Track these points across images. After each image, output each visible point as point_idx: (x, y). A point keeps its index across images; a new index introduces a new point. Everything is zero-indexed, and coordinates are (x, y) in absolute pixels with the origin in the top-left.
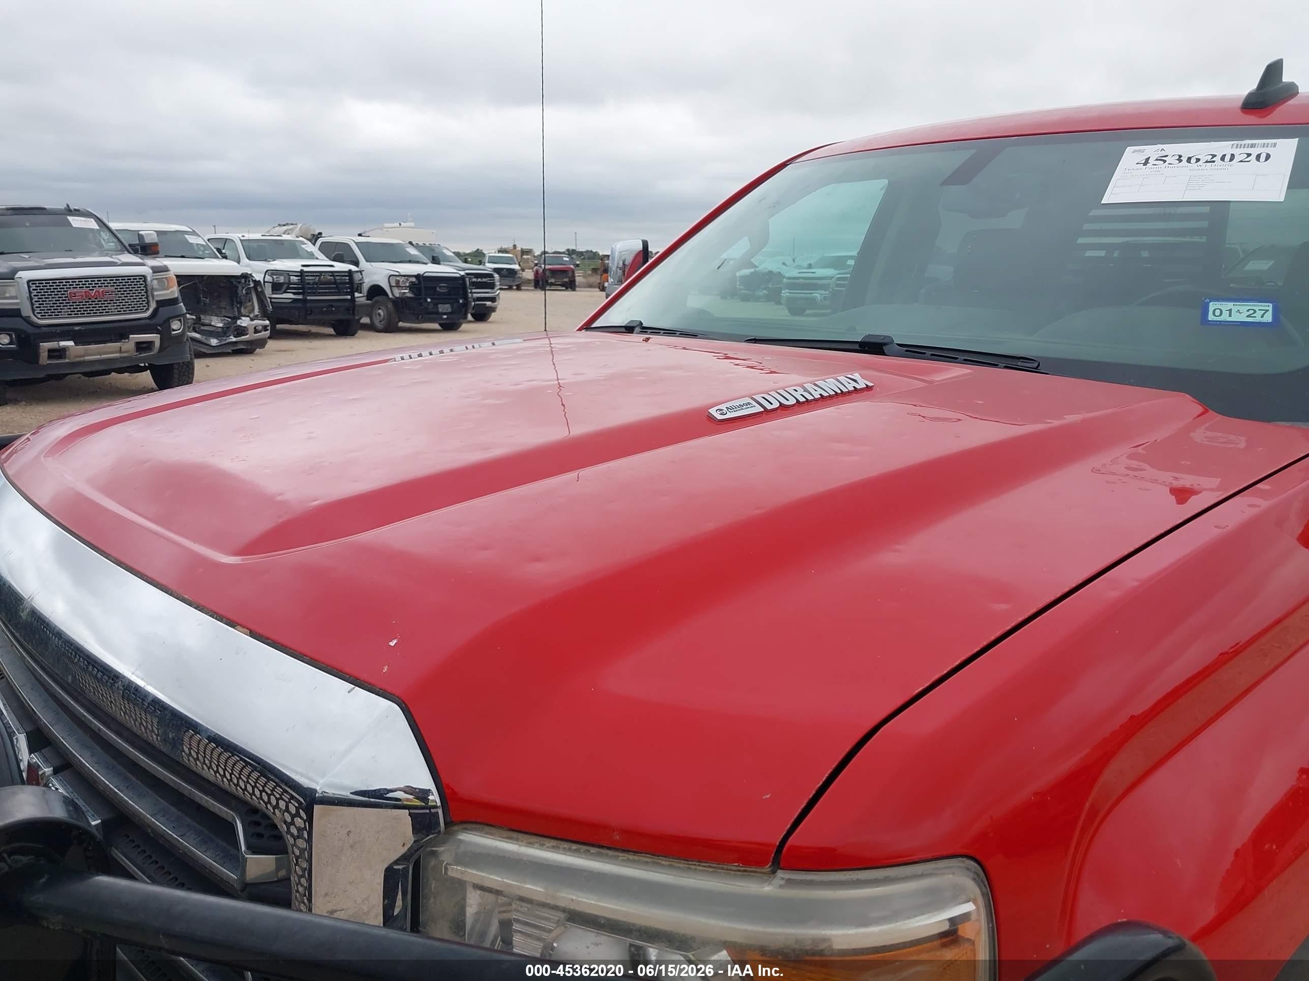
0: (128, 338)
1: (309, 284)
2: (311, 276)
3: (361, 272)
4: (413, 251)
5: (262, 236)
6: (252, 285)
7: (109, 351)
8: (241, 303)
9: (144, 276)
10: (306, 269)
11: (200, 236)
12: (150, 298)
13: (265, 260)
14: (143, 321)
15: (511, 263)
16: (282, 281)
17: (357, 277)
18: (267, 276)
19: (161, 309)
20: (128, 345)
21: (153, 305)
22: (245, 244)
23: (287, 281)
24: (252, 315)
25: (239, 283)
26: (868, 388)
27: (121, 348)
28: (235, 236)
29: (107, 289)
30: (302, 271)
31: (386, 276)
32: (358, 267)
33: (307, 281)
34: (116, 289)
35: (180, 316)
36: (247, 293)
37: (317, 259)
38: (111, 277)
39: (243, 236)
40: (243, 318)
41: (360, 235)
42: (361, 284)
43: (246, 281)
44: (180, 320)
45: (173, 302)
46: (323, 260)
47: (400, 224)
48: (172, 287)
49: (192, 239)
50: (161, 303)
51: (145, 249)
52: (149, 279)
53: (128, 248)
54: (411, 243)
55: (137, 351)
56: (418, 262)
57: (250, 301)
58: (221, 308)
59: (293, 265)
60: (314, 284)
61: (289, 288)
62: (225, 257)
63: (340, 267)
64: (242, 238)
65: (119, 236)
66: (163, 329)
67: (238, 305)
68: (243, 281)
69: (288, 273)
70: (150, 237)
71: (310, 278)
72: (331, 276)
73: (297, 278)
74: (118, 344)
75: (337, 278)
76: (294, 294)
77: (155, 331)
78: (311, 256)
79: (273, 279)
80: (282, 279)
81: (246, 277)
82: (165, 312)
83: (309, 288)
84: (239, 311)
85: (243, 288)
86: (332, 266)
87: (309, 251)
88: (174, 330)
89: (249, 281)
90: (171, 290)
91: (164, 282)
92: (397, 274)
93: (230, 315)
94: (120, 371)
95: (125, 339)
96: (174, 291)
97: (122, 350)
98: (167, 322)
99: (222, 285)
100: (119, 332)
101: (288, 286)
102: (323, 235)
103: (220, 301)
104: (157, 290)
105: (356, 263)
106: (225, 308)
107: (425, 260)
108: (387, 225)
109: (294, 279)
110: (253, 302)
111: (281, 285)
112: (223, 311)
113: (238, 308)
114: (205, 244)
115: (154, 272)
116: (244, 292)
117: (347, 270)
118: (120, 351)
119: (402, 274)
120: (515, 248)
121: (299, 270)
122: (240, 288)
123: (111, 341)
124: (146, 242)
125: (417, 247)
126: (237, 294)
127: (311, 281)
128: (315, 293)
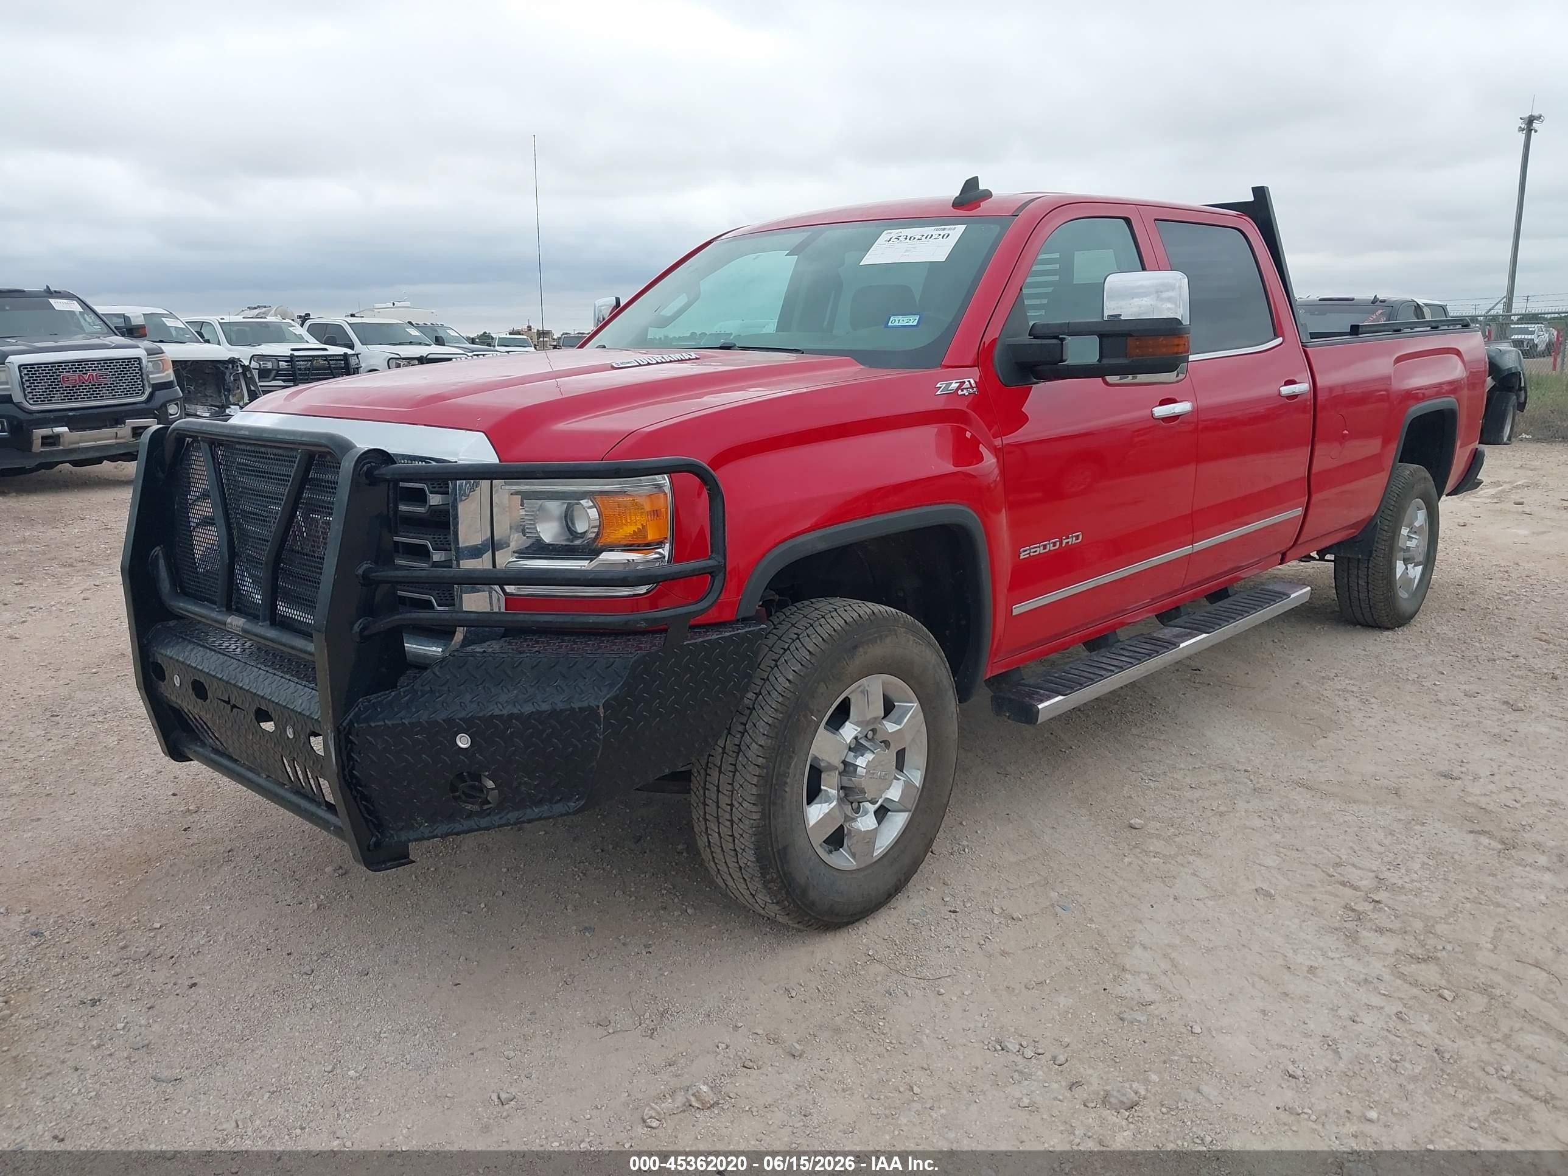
0: (124, 423)
1: (300, 369)
2: (303, 361)
3: (357, 355)
4: (414, 332)
5: (244, 318)
6: (240, 370)
7: (104, 437)
8: (229, 391)
9: (138, 358)
10: (296, 353)
11: (178, 319)
12: (146, 382)
13: (249, 345)
14: (138, 405)
15: (526, 345)
16: (270, 367)
17: (353, 361)
18: (252, 361)
19: (157, 392)
20: (124, 431)
21: (148, 391)
22: (225, 327)
23: (276, 368)
24: (241, 404)
25: (227, 368)
26: (697, 359)
27: (117, 433)
28: (214, 319)
29: (100, 372)
30: (292, 356)
31: (385, 360)
32: (353, 349)
33: (299, 367)
34: (110, 372)
35: (177, 399)
36: (235, 380)
37: (308, 342)
38: (105, 360)
39: (222, 319)
40: (232, 406)
41: (353, 315)
42: (357, 368)
43: (233, 367)
44: (177, 404)
45: (168, 385)
46: (314, 343)
47: (394, 304)
48: (167, 370)
49: (169, 322)
50: (158, 387)
51: (132, 331)
52: (144, 361)
53: (115, 330)
54: (410, 323)
55: (133, 437)
56: (420, 344)
57: (238, 388)
58: (207, 396)
59: (283, 349)
60: (306, 369)
61: (277, 375)
62: (208, 341)
63: (334, 350)
64: (221, 321)
65: (105, 319)
66: (160, 413)
67: (226, 393)
68: (230, 366)
69: (276, 358)
70: (137, 320)
71: (302, 363)
72: (324, 360)
73: (286, 364)
74: (115, 430)
75: (331, 362)
76: (284, 381)
77: (152, 416)
78: (300, 339)
79: (260, 365)
80: (269, 365)
81: (233, 361)
82: (161, 396)
83: (301, 375)
84: (227, 399)
85: (231, 374)
86: (326, 350)
87: (297, 333)
88: (171, 415)
89: (237, 366)
90: (166, 372)
91: (159, 364)
92: (398, 356)
93: (218, 404)
94: (113, 458)
95: (121, 424)
96: (169, 375)
97: (118, 436)
98: (164, 406)
99: (207, 371)
100: (114, 417)
101: (277, 373)
102: (311, 317)
103: (205, 389)
104: (152, 373)
105: (352, 347)
106: (211, 396)
107: (428, 341)
108: (377, 306)
109: (283, 365)
110: (242, 389)
111: (270, 371)
112: (209, 399)
113: (225, 395)
114: (184, 327)
115: (148, 355)
116: (232, 378)
117: (342, 353)
118: (116, 438)
119: (402, 357)
120: (530, 330)
121: (289, 355)
122: (228, 374)
123: (106, 427)
124: (133, 324)
125: (417, 327)
126: (225, 380)
127: (302, 367)
128: (307, 379)
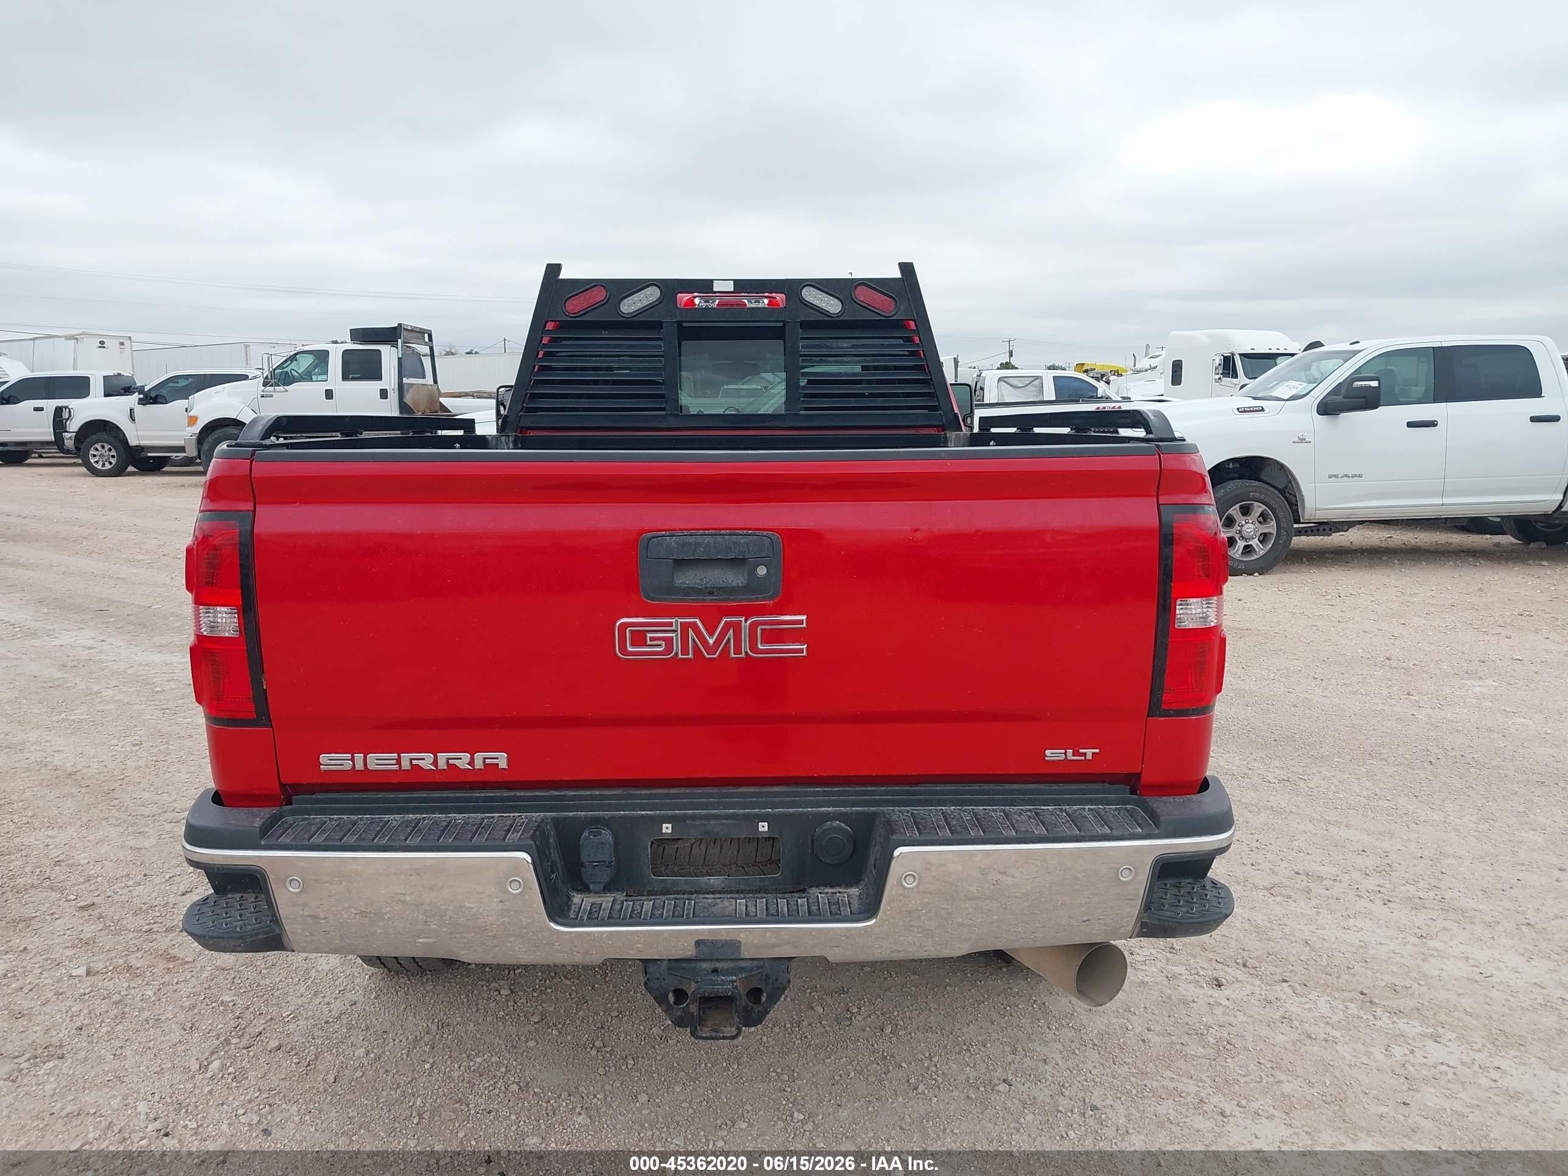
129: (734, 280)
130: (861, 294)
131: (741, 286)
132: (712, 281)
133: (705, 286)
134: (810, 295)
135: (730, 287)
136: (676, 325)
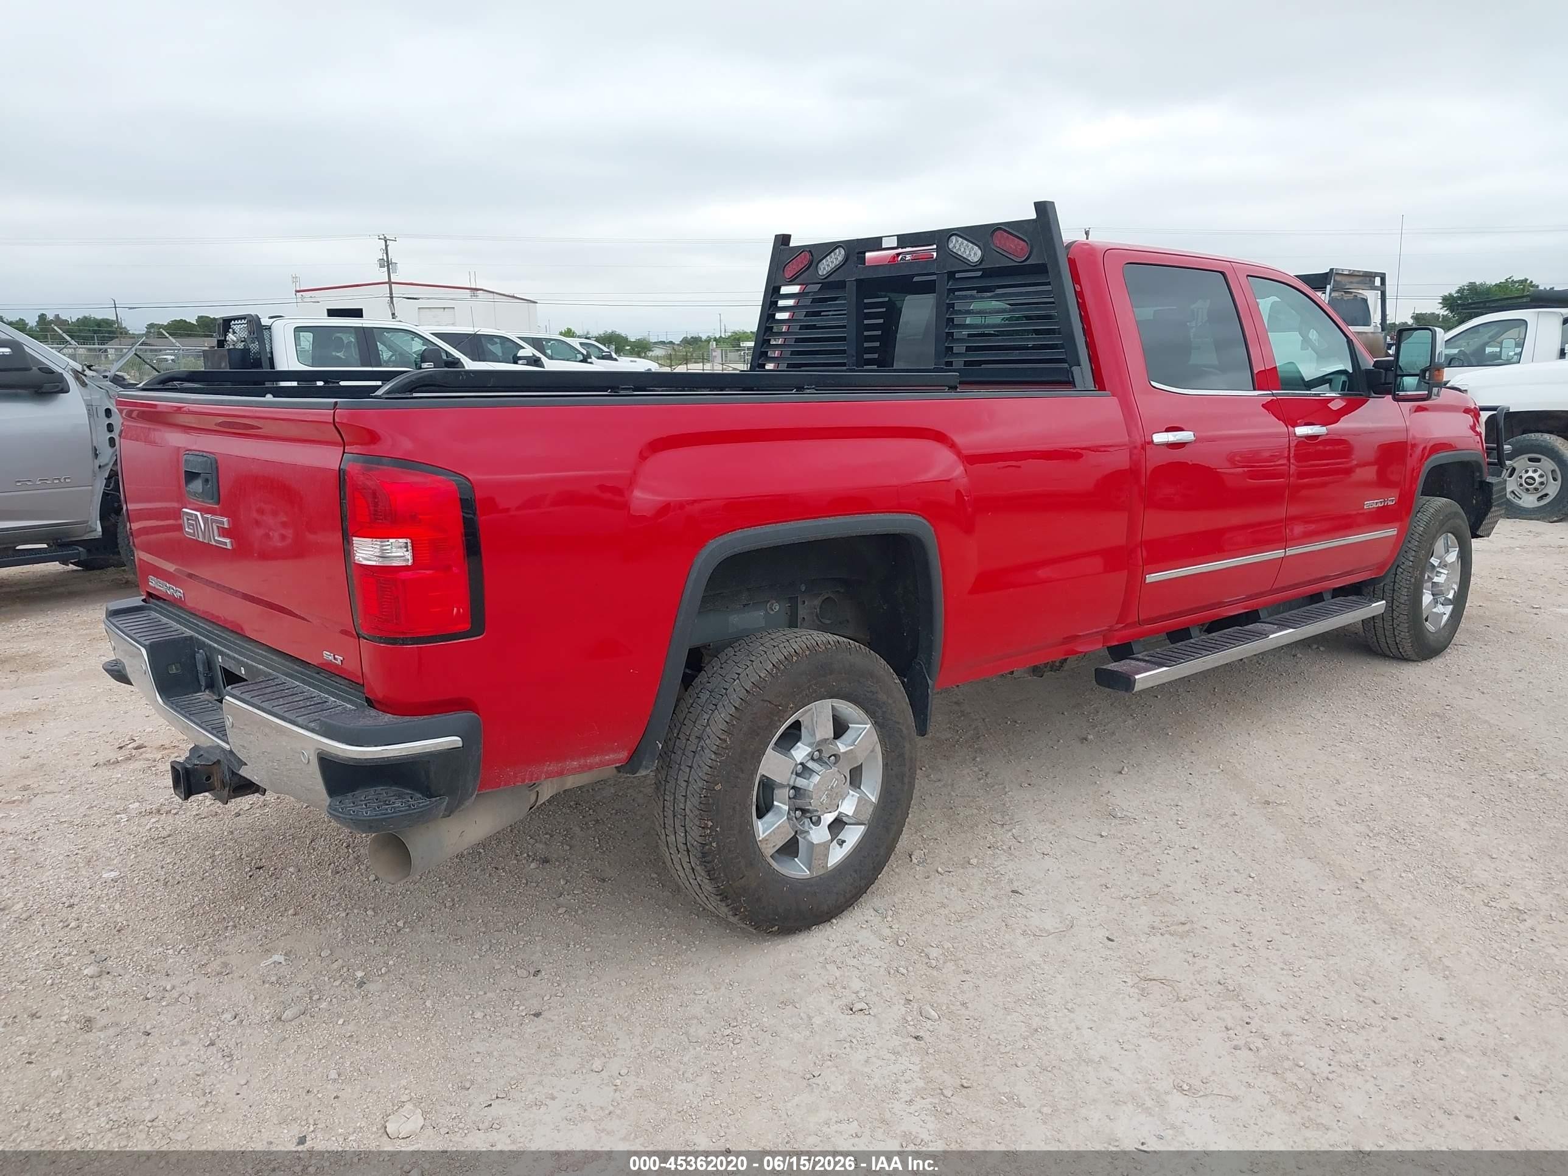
129: (897, 236)
130: (998, 240)
131: (904, 240)
132: (881, 238)
133: (875, 243)
134: (958, 245)
135: (894, 242)
136: (855, 283)
